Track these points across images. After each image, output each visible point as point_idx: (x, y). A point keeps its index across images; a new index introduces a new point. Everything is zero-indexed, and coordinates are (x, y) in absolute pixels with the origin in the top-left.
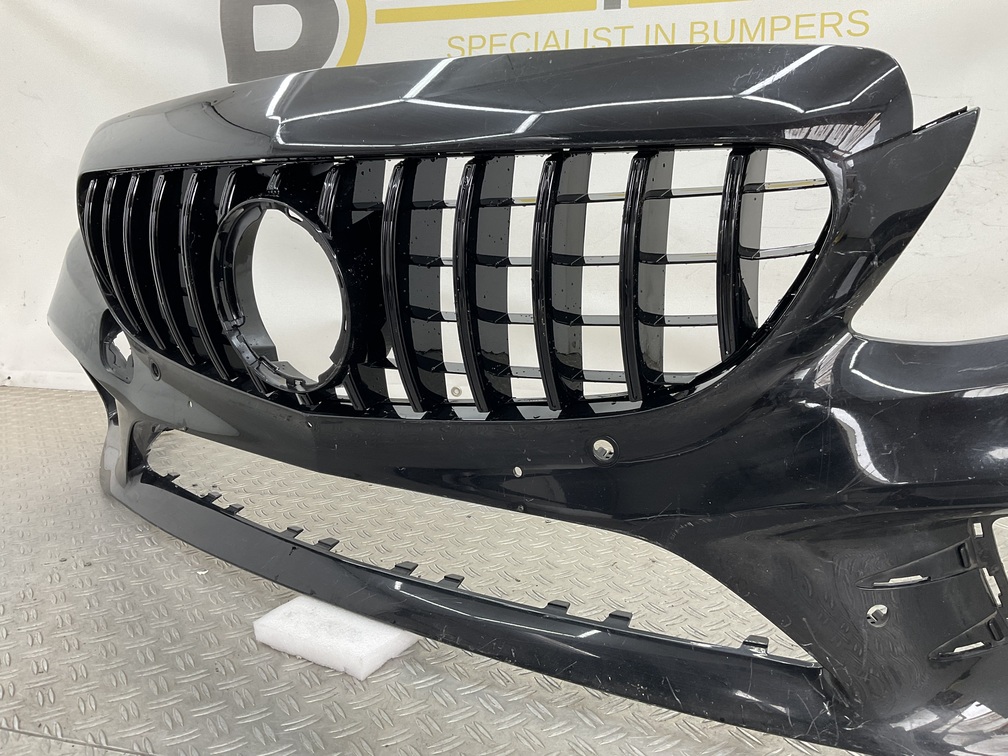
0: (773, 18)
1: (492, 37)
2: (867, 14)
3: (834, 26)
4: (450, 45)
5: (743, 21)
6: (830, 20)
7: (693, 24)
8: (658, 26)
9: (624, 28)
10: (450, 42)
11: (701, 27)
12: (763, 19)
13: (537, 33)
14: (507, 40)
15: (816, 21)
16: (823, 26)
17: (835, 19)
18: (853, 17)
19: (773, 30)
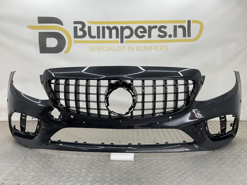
0: (151, 46)
1: (98, 47)
2: (168, 46)
3: (162, 48)
4: (90, 48)
5: (146, 47)
6: (161, 47)
7: (137, 47)
8: (131, 47)
9: (124, 47)
10: (90, 47)
11: (139, 48)
12: (150, 47)
13: (107, 47)
14: (102, 48)
15: (159, 47)
16: (160, 48)
17: (162, 47)
18: (166, 47)
19: (152, 49)
